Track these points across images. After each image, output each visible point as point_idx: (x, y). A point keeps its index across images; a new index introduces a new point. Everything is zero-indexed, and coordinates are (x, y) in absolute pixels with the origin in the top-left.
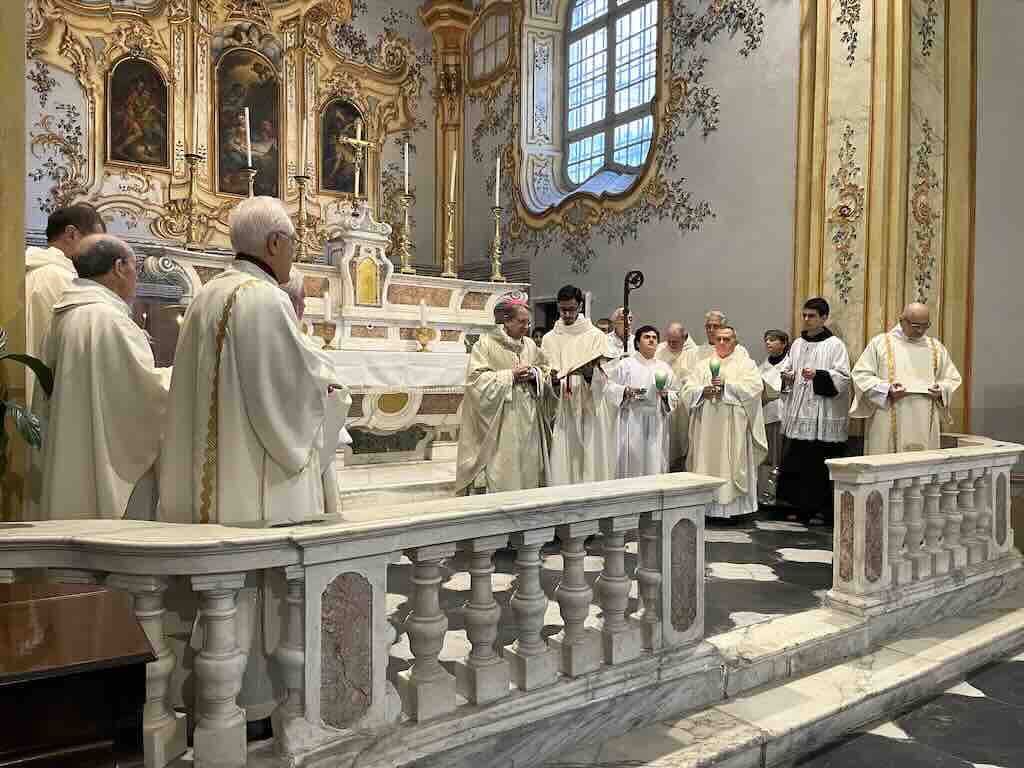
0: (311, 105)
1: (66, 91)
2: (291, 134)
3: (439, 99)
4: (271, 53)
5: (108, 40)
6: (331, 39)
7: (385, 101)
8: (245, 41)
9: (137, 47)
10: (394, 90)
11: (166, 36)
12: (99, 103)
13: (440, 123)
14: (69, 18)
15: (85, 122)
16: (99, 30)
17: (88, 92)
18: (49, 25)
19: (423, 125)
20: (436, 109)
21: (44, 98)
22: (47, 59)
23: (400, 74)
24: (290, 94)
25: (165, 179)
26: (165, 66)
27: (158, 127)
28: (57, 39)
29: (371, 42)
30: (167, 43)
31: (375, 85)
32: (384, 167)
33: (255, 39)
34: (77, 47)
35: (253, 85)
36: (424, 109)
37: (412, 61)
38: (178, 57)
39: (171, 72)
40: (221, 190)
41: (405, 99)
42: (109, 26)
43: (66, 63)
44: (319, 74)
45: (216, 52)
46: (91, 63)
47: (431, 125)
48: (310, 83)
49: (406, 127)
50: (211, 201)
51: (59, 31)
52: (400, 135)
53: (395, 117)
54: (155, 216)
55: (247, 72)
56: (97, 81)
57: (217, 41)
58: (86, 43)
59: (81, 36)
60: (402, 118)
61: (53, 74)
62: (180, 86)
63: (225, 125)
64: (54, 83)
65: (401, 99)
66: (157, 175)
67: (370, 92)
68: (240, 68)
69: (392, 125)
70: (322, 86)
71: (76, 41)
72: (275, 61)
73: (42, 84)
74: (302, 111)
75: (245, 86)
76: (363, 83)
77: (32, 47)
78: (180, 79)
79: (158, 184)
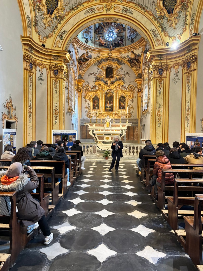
0: (118, 98)
1: (88, 102)
2: (115, 102)
3: (138, 93)
4: (112, 92)
5: (93, 95)
6: (121, 88)
7: (129, 95)
8: (109, 91)
9: (96, 95)
10: (130, 93)
11: (99, 93)
12: (92, 102)
13: (138, 96)
14: (89, 93)
15: (90, 105)
17: (91, 101)
18: (87, 94)
19: (135, 97)
20: (138, 94)
21: (86, 103)
22: (86, 98)
23: (131, 90)
24: (115, 97)
25: (99, 111)
27: (98, 104)
28: (87, 96)
29: (127, 87)
31: (127, 93)
32: (129, 105)
33: (110, 91)
35: (110, 97)
36: (135, 94)
37: (133, 88)
38: (101, 95)
40: (105, 111)
41: (132, 94)
42: (93, 93)
43: (88, 98)
44: (119, 93)
46: (91, 98)
47: (137, 97)
48: (117, 95)
49: (132, 98)
50: (104, 113)
51: (88, 95)
52: (131, 99)
53: (131, 97)
55: (109, 95)
56: (91, 100)
57: (105, 92)
59: (90, 95)
60: (132, 97)
61: (87, 100)
62: (101, 99)
63: (106, 103)
65: (131, 94)
67: (127, 94)
68: (108, 95)
69: (130, 98)
70: (119, 95)
72: (113, 93)
73: (86, 101)
74: (116, 99)
75: (109, 97)
76: (125, 93)
77: (85, 97)
78: (101, 98)
79: (98, 111)
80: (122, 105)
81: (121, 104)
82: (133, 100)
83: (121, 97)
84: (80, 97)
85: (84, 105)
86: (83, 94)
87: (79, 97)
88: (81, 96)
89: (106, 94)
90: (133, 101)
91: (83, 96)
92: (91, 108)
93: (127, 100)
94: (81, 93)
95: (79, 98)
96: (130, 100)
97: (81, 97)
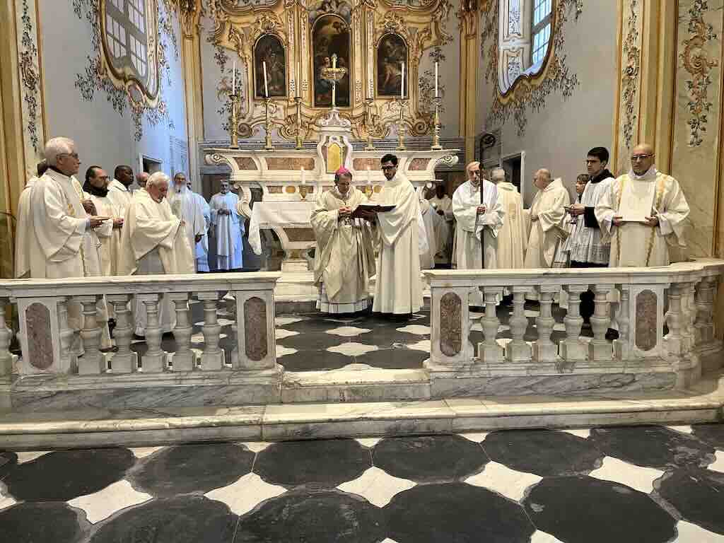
0: (370, 42)
1: (234, 62)
2: (357, 63)
3: (462, 18)
4: (345, 13)
5: (253, 27)
7: (421, 27)
8: (328, 10)
9: (268, 28)
10: (427, 19)
11: (283, 18)
12: (250, 65)
13: (463, 35)
14: (232, 18)
15: (243, 78)
16: (248, 23)
17: (244, 60)
18: (223, 24)
19: (451, 39)
20: (460, 26)
21: (222, 67)
22: (222, 44)
23: (432, 6)
24: (356, 38)
25: (285, 103)
26: (283, 37)
27: (280, 73)
28: (227, 33)
30: (284, 22)
31: (414, 19)
32: (421, 74)
33: (334, 7)
34: (238, 36)
35: (334, 36)
36: (451, 25)
38: (290, 28)
39: (287, 39)
40: (316, 106)
41: (436, 22)
42: (252, 19)
43: (232, 46)
44: (376, 19)
45: (311, 21)
46: (245, 43)
47: (456, 38)
48: (370, 27)
49: (438, 43)
50: (310, 113)
51: (228, 28)
52: (433, 50)
53: (429, 37)
54: (280, 126)
55: (330, 29)
56: (248, 52)
57: (312, 14)
58: (242, 32)
59: (238, 27)
60: (434, 36)
61: (226, 53)
62: (292, 46)
64: (226, 58)
65: (433, 24)
66: (280, 102)
67: (412, 24)
68: (325, 28)
69: (426, 44)
70: (377, 27)
71: (237, 32)
72: (347, 18)
73: (222, 60)
74: (364, 46)
75: (329, 38)
76: (406, 19)
77: (215, 40)
78: (291, 41)
79: (281, 107)
80: (391, 75)
81: (389, 72)
82: (442, 53)
83: (384, 40)
84: (191, 38)
85: (213, 76)
86: (209, 24)
87: (185, 37)
88: (198, 34)
89: (318, 26)
90: (442, 57)
91: (204, 36)
92: (247, 90)
93: (411, 55)
94: (194, 20)
95: (188, 41)
96: (427, 53)
97: (195, 36)
